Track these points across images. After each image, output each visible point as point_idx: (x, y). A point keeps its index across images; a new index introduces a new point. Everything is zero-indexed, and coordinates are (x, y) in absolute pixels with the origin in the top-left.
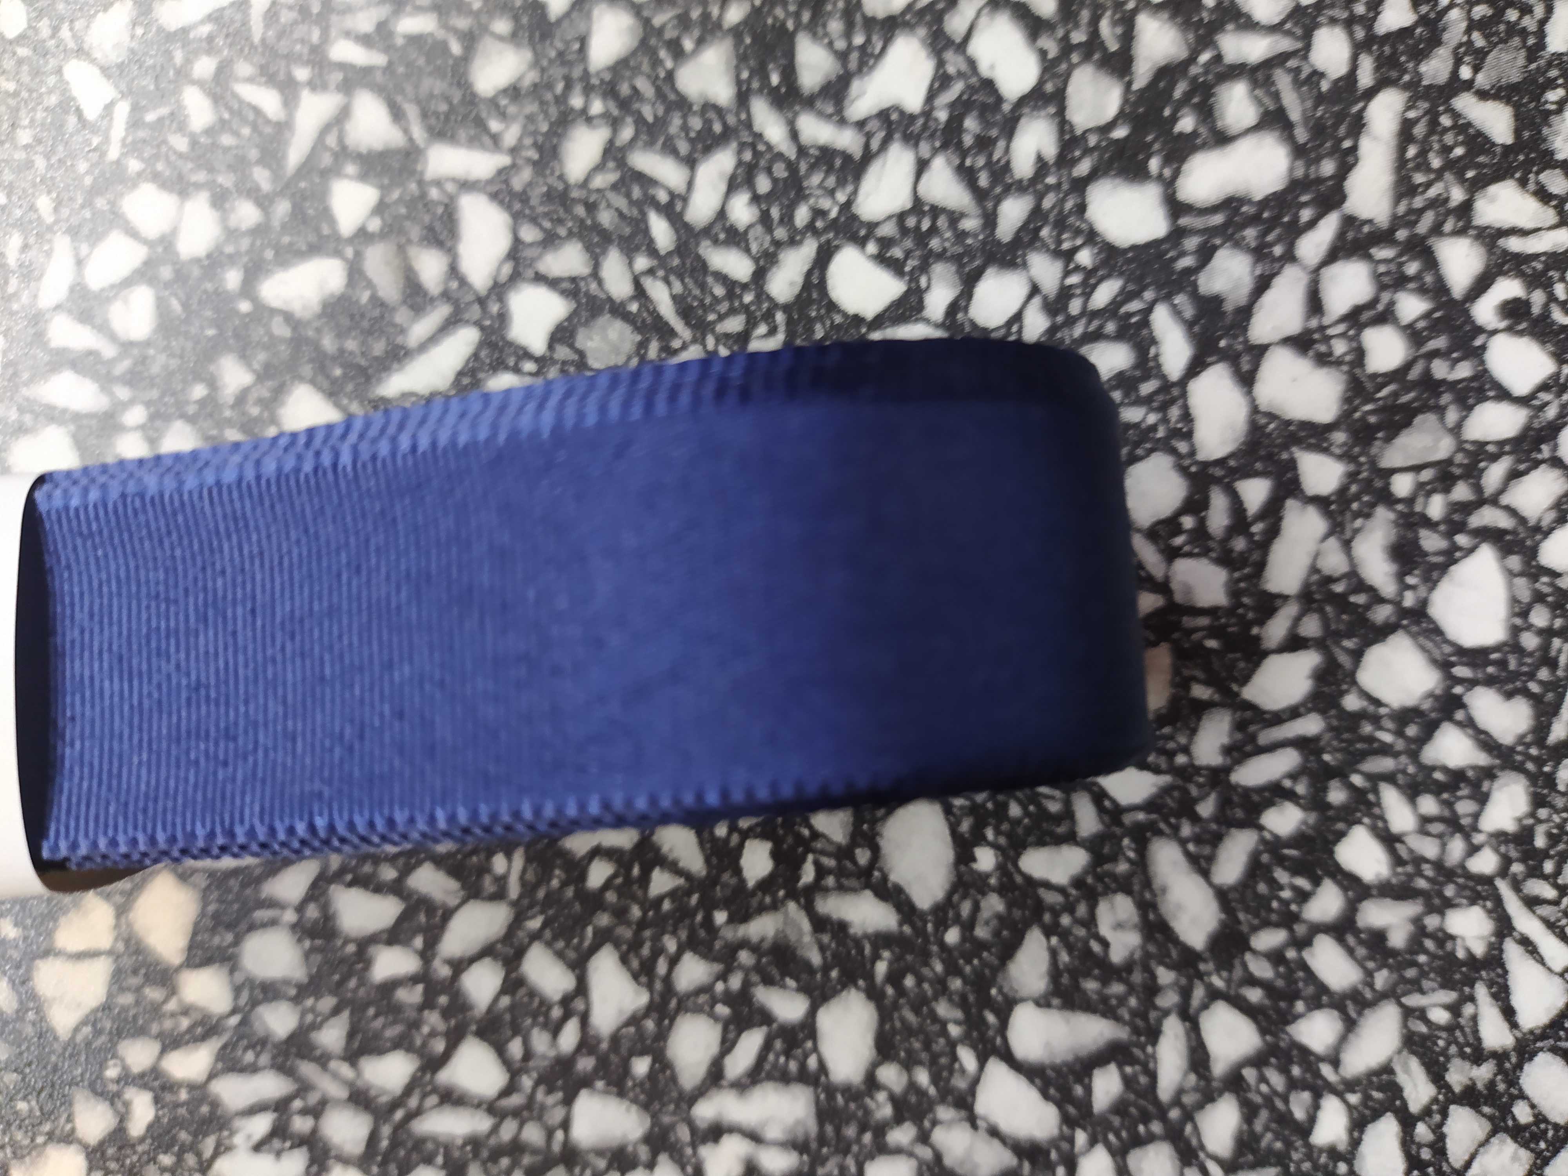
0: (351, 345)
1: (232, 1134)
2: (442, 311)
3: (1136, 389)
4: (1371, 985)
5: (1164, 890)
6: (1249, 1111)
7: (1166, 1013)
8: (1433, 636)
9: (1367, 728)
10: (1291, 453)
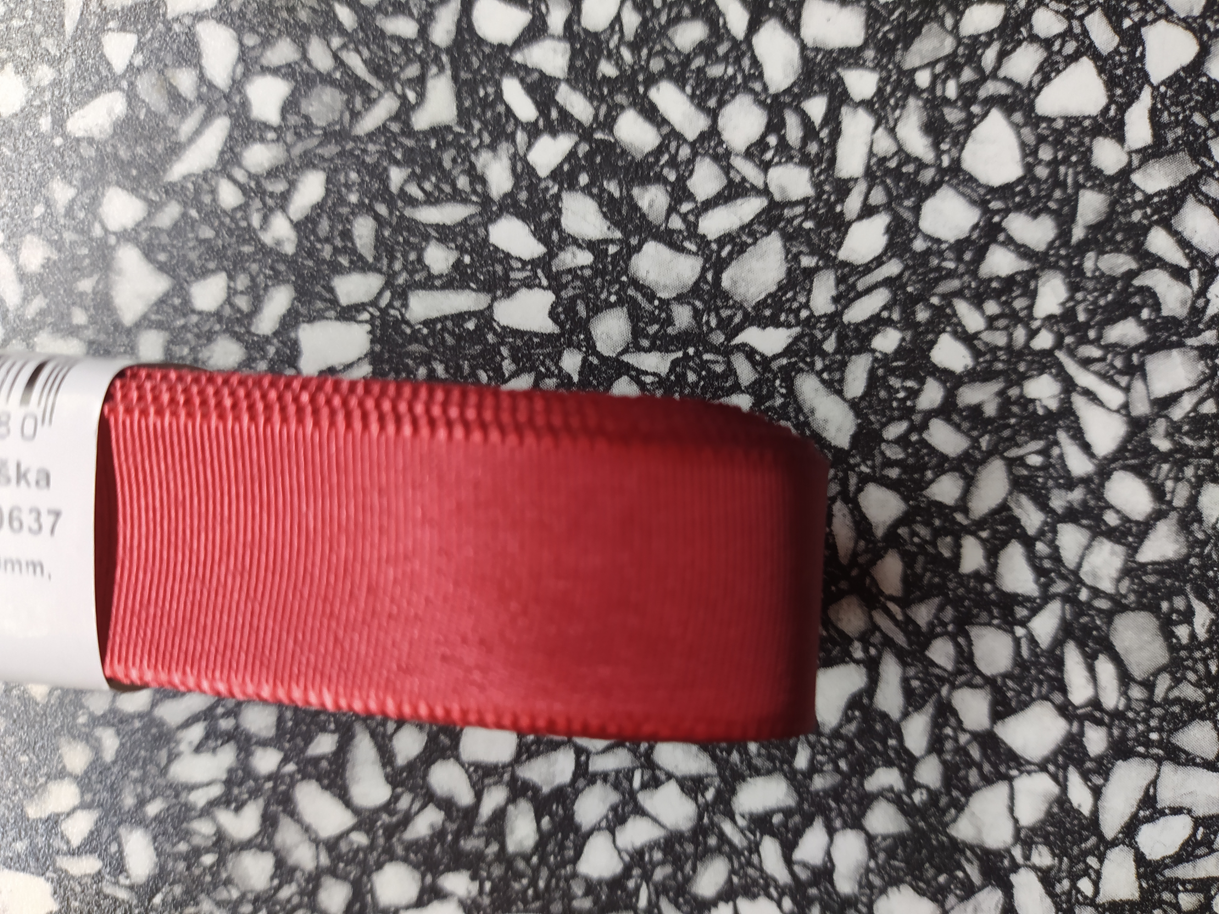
0: (140, 150)
1: (178, 743)
2: (200, 111)
3: (716, 52)
4: (979, 448)
5: (812, 412)
6: (908, 560)
7: (833, 500)
8: (969, 184)
9: (935, 262)
10: (838, 74)
